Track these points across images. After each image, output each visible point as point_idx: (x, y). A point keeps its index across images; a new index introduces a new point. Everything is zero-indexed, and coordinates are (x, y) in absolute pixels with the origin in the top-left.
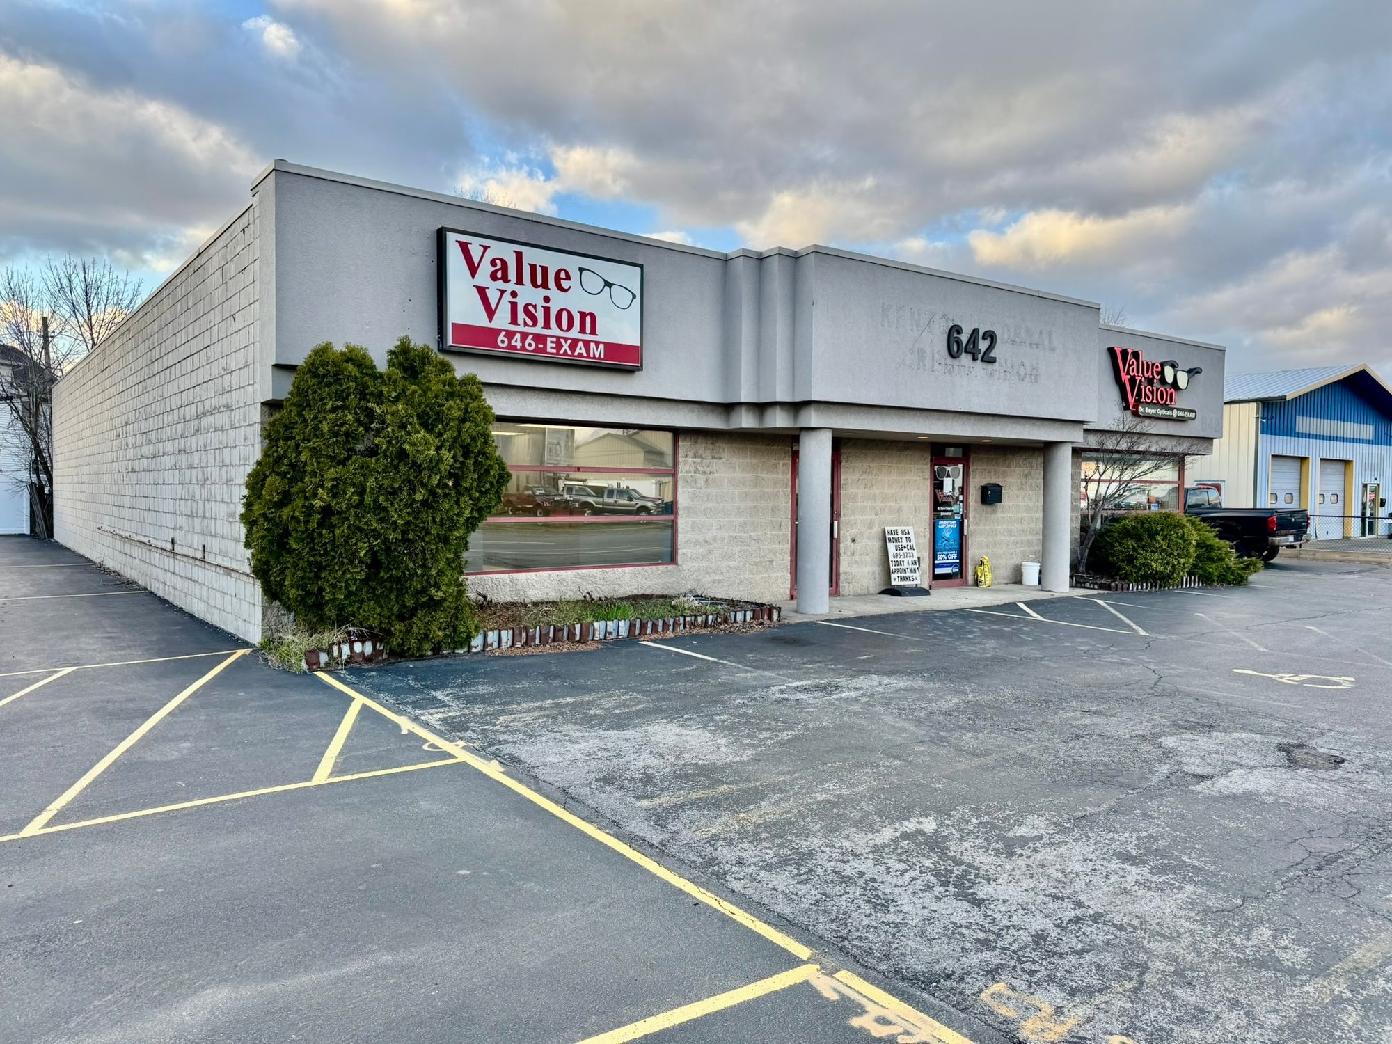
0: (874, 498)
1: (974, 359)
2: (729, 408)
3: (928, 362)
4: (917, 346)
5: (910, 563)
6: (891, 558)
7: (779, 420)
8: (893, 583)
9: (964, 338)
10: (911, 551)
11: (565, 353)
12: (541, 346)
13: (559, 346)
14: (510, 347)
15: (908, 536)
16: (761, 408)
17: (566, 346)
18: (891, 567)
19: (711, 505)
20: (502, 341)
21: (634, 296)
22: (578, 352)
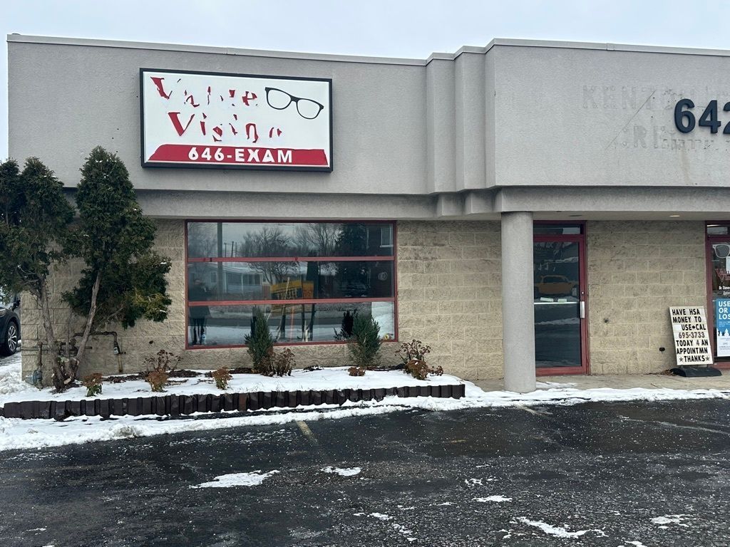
0: (632, 278)
1: (714, 132)
2: (433, 200)
3: (648, 140)
4: (633, 123)
5: (700, 342)
6: (676, 337)
7: (475, 208)
8: (679, 363)
9: (698, 113)
10: (701, 331)
11: (254, 161)
12: (229, 156)
13: (246, 155)
14: (200, 159)
15: (697, 316)
16: (461, 197)
17: (254, 155)
18: (677, 347)
19: (433, 287)
20: (193, 155)
21: (322, 107)
22: (266, 159)
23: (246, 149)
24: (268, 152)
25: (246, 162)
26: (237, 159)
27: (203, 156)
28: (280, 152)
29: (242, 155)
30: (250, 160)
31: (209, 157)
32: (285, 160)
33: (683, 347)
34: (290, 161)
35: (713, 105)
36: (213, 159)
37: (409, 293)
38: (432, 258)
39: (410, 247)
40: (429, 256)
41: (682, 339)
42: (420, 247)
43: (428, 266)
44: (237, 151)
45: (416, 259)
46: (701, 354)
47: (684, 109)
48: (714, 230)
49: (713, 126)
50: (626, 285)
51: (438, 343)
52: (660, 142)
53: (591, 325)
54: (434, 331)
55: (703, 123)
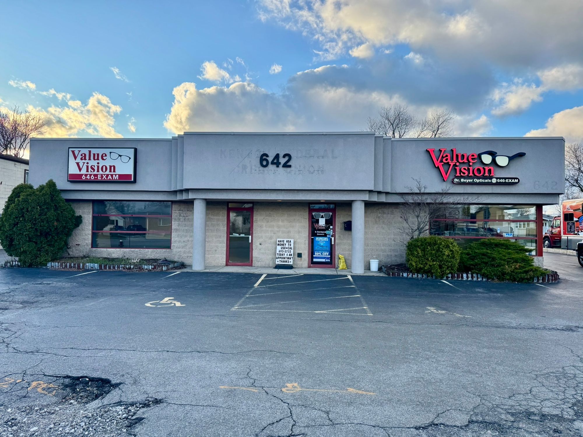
5: (288, 255)
6: (278, 252)
8: (277, 263)
9: (270, 159)
10: (290, 250)
12: (96, 178)
13: (102, 177)
14: (86, 179)
15: (290, 243)
17: (104, 177)
18: (277, 256)
19: (186, 228)
20: (84, 178)
21: (130, 158)
22: (109, 178)
23: (102, 175)
24: (110, 176)
25: (102, 179)
26: (99, 178)
27: (87, 178)
28: (114, 176)
29: (100, 177)
30: (103, 179)
31: (89, 178)
32: (116, 179)
33: (280, 256)
34: (118, 179)
35: (278, 155)
36: (90, 179)
37: (176, 230)
38: (187, 216)
39: (177, 212)
40: (185, 215)
41: (280, 253)
42: (181, 212)
43: (185, 219)
44: (99, 175)
45: (180, 216)
46: (288, 260)
47: (264, 157)
49: (278, 164)
50: (270, 229)
51: (188, 250)
52: (253, 171)
53: (254, 246)
54: (186, 245)
55: (273, 163)
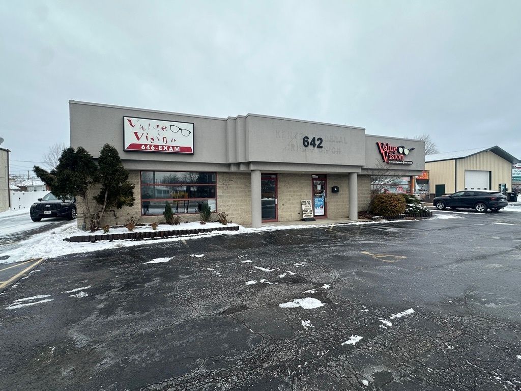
0: (291, 191)
1: (314, 147)
2: (229, 165)
3: (295, 148)
4: (291, 143)
5: (310, 211)
6: (303, 210)
7: (243, 168)
8: (304, 217)
9: (310, 141)
10: (310, 207)
11: (166, 150)
12: (157, 148)
15: (309, 203)
16: (238, 164)
17: (166, 148)
18: (303, 212)
19: (229, 195)
20: (143, 147)
21: (190, 132)
22: (170, 150)
23: (163, 146)
24: (171, 147)
26: (160, 149)
27: (147, 148)
28: (175, 147)
30: (164, 150)
31: (149, 148)
32: (177, 150)
33: (305, 212)
34: (179, 150)
35: (314, 138)
36: (150, 149)
37: (221, 196)
38: (229, 185)
39: (221, 181)
40: (227, 184)
41: (305, 210)
42: (224, 181)
43: (227, 187)
44: (159, 146)
45: (223, 185)
46: (310, 215)
47: (306, 139)
48: (314, 176)
49: (314, 145)
50: (289, 193)
51: (231, 212)
52: (299, 149)
53: (279, 207)
54: (229, 209)
55: (311, 144)
